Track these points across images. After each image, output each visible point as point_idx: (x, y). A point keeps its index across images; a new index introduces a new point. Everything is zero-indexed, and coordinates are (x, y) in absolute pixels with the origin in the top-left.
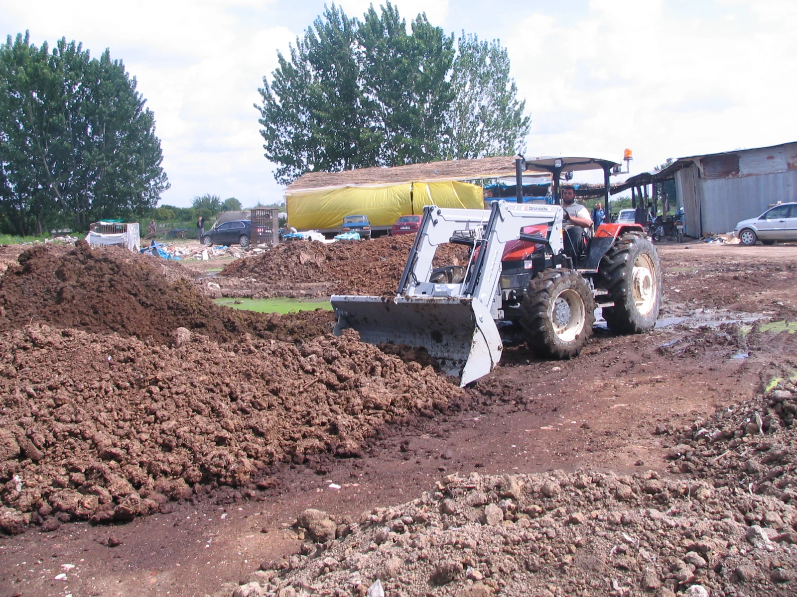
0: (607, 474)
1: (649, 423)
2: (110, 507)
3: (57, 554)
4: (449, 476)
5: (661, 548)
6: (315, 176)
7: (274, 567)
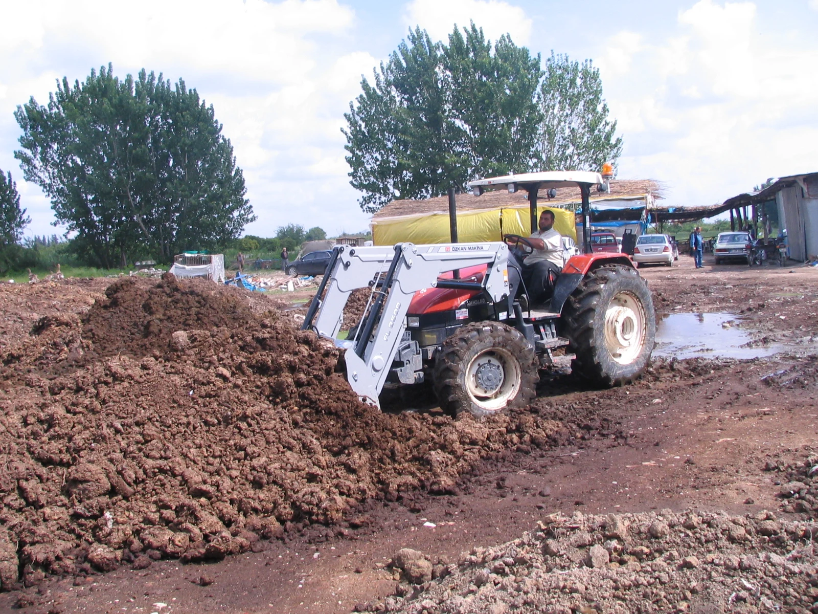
0: (718, 514)
1: (757, 459)
2: (201, 546)
3: (149, 592)
4: (551, 516)
5: (785, 597)
6: (401, 204)
7: (369, 609)
